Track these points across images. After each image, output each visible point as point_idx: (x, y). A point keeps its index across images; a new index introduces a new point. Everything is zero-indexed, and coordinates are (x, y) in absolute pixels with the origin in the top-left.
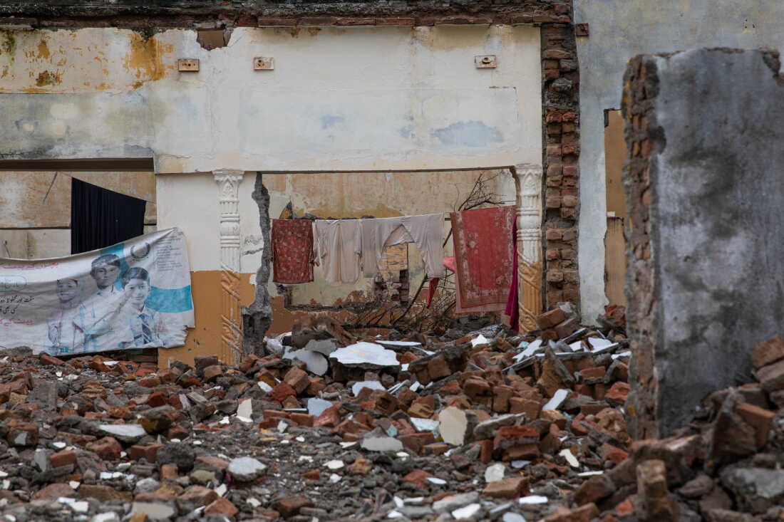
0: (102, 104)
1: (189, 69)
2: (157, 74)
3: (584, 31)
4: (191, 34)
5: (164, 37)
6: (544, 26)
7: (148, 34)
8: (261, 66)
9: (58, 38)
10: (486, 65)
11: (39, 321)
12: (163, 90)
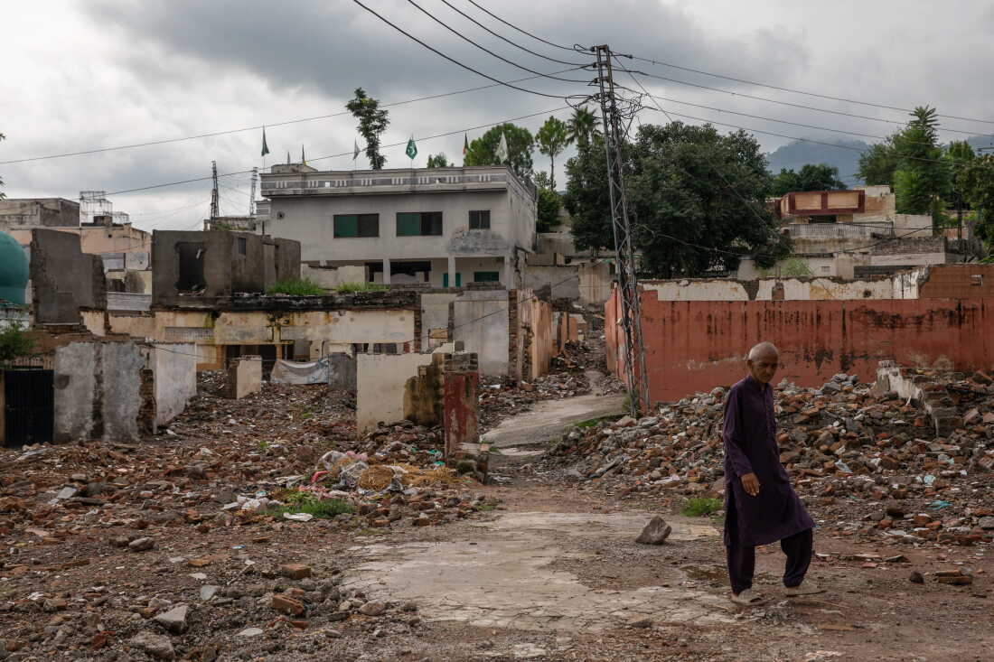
0: (318, 329)
1: (337, 320)
2: (329, 322)
3: (424, 311)
4: (337, 313)
5: (331, 313)
6: (415, 311)
7: (328, 312)
8: (352, 320)
9: (309, 314)
10: (402, 319)
11: (305, 376)
12: (331, 325)
